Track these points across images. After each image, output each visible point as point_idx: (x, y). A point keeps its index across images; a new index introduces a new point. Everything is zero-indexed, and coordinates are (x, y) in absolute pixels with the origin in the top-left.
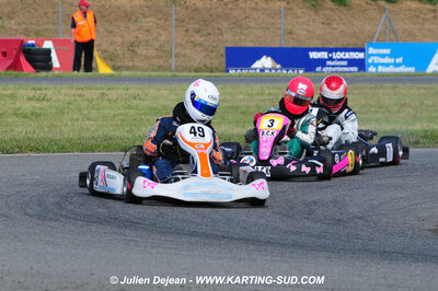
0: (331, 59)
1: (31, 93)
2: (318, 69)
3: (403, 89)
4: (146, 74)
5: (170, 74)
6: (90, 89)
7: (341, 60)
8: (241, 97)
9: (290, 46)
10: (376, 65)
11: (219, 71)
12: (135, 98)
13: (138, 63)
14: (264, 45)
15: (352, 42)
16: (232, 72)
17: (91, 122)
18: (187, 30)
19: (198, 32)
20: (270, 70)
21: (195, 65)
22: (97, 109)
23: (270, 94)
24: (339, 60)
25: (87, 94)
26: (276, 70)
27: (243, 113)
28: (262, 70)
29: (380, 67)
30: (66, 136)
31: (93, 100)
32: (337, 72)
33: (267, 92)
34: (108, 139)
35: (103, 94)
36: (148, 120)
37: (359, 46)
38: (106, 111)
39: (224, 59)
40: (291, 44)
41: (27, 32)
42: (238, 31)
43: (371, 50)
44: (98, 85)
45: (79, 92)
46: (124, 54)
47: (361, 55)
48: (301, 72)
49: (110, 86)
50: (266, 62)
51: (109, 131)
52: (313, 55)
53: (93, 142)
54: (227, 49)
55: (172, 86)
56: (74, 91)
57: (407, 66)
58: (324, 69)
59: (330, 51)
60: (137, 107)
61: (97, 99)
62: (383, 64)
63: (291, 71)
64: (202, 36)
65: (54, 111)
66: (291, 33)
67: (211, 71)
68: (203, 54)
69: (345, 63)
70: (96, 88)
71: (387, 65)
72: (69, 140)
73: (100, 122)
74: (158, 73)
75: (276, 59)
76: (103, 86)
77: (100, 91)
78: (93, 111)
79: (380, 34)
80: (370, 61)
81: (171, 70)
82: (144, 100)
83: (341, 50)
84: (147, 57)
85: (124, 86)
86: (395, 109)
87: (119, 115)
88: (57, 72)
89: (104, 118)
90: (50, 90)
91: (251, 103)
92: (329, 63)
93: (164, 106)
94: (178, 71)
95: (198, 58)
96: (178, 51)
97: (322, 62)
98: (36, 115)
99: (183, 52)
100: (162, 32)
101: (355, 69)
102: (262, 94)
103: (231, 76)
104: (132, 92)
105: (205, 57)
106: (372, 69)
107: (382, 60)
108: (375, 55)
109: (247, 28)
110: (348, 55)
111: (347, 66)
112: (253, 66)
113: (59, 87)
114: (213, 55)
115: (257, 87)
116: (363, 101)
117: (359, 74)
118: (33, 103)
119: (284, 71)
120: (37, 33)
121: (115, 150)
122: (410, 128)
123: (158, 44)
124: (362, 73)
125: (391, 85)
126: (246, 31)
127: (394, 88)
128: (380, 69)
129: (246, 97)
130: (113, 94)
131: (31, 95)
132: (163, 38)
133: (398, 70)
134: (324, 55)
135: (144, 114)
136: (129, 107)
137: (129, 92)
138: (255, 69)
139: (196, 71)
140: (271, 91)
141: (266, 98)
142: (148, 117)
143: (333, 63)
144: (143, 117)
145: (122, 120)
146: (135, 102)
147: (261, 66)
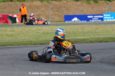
0: (94, 18)
1: (10, 29)
2: (90, 21)
3: (113, 26)
7: (97, 18)
8: (68, 29)
9: (82, 14)
10: (106, 19)
11: (63, 22)
12: (39, 30)
14: (75, 14)
15: (99, 13)
16: (66, 22)
17: (27, 37)
18: (54, 11)
19: (57, 11)
20: (77, 21)
21: (56, 20)
22: (29, 33)
23: (76, 28)
24: (96, 18)
25: (26, 29)
26: (79, 21)
27: (69, 33)
28: (75, 21)
29: (107, 20)
30: (19, 41)
31: (27, 31)
32: (95, 21)
34: (31, 41)
35: (30, 29)
36: (43, 36)
37: (102, 14)
38: (31, 34)
39: (64, 19)
40: (83, 14)
41: (9, 13)
42: (68, 10)
43: (105, 15)
45: (23, 29)
47: (102, 17)
48: (85, 21)
49: (32, 27)
50: (76, 19)
51: (31, 39)
52: (89, 17)
54: (65, 16)
56: (22, 29)
58: (92, 21)
59: (93, 15)
60: (39, 33)
62: (108, 19)
64: (58, 12)
65: (16, 34)
66: (82, 11)
67: (60, 22)
68: (58, 17)
69: (98, 19)
70: (28, 28)
72: (20, 42)
73: (29, 37)
75: (78, 18)
76: (30, 27)
78: (27, 34)
79: (107, 10)
80: (104, 18)
82: (42, 30)
83: (96, 15)
85: (36, 27)
86: (111, 31)
87: (35, 35)
88: (18, 23)
90: (16, 29)
91: (71, 31)
92: (93, 19)
94: (51, 22)
95: (57, 18)
96: (51, 17)
97: (91, 19)
98: (12, 35)
99: (52, 17)
100: (47, 12)
101: (100, 20)
104: (38, 28)
106: (105, 20)
107: (108, 18)
108: (106, 16)
109: (70, 10)
110: (98, 17)
111: (98, 20)
112: (72, 20)
113: (18, 27)
114: (61, 17)
115: (73, 26)
116: (102, 29)
117: (101, 22)
118: (11, 32)
119: (81, 21)
120: (12, 13)
121: (33, 45)
123: (46, 15)
124: (102, 21)
125: (110, 25)
126: (70, 11)
129: (70, 29)
130: (33, 29)
131: (10, 30)
132: (47, 13)
133: (112, 20)
134: (92, 17)
135: (42, 34)
136: (37, 33)
137: (37, 28)
138: (73, 21)
139: (56, 22)
140: (77, 27)
141: (75, 29)
142: (43, 35)
143: (94, 19)
144: (41, 35)
145: (35, 36)
146: (39, 31)
147: (74, 20)
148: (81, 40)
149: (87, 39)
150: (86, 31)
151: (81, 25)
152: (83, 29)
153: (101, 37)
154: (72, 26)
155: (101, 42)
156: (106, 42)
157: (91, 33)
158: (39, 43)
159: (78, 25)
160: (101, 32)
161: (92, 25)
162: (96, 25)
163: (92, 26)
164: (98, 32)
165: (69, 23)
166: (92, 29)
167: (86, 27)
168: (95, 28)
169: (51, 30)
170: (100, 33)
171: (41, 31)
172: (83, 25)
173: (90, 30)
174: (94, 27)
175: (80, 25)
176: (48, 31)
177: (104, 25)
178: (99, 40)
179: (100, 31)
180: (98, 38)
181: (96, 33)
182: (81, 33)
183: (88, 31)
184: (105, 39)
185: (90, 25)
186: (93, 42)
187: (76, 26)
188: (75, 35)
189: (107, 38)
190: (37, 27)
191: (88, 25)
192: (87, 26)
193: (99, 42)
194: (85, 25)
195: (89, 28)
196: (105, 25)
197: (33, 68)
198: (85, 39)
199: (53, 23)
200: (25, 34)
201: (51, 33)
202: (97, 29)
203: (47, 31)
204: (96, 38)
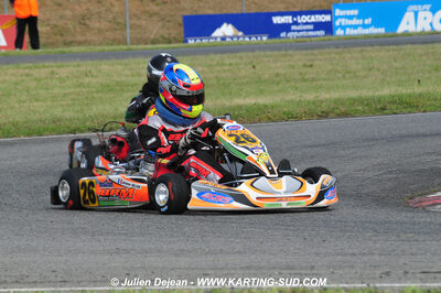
0: (296, 23)
2: (283, 34)
3: (370, 52)
4: (98, 48)
5: (125, 47)
6: (39, 68)
7: (307, 23)
8: (200, 69)
9: (253, 11)
10: (344, 28)
11: (177, 41)
12: (86, 75)
13: (90, 36)
14: (224, 12)
15: (318, 4)
16: (191, 42)
17: (40, 103)
19: (154, 1)
20: (232, 38)
21: (152, 36)
22: (47, 89)
23: (231, 64)
24: (304, 24)
25: (36, 73)
26: (238, 38)
28: (223, 39)
29: (348, 29)
30: (11, 120)
31: (41, 80)
32: (303, 36)
33: (227, 61)
34: (56, 120)
35: (52, 73)
36: (101, 98)
37: (326, 8)
38: (56, 91)
39: (182, 29)
43: (338, 12)
44: (47, 64)
45: (26, 71)
46: (75, 28)
47: (327, 18)
48: (265, 38)
49: (59, 64)
50: (227, 30)
51: (58, 112)
52: (277, 20)
53: (41, 124)
54: (185, 17)
55: (126, 61)
56: (22, 71)
57: (377, 27)
58: (290, 34)
59: (294, 14)
60: (89, 85)
61: (46, 78)
62: (350, 27)
63: (253, 39)
64: (157, 5)
67: (170, 42)
68: (160, 24)
69: (311, 27)
70: (44, 67)
71: (355, 27)
72: (15, 124)
73: (49, 103)
74: (111, 48)
75: (238, 27)
76: (52, 64)
77: (50, 69)
78: (41, 92)
80: (337, 23)
81: (126, 43)
82: (96, 76)
83: (306, 13)
84: (100, 30)
85: (75, 63)
86: (362, 74)
88: (3, 50)
89: (54, 98)
91: (210, 75)
92: (293, 27)
93: (118, 82)
94: (133, 44)
95: (155, 29)
96: (133, 22)
97: (286, 27)
99: (138, 23)
101: (322, 33)
102: (223, 65)
103: (191, 46)
104: (83, 68)
105: (163, 27)
106: (339, 32)
107: (350, 22)
108: (342, 17)
110: (314, 19)
111: (314, 30)
112: (213, 34)
113: (4, 67)
114: (171, 24)
115: (217, 58)
116: (330, 67)
117: (326, 38)
119: (247, 39)
121: (64, 132)
122: (376, 94)
123: (111, 16)
124: (329, 37)
125: (359, 49)
127: (361, 51)
128: (349, 32)
129: (206, 69)
130: (63, 72)
132: (117, 9)
133: (367, 31)
134: (288, 19)
135: (97, 92)
136: (81, 85)
137: (80, 69)
138: (216, 38)
139: (153, 42)
140: (231, 61)
141: (226, 68)
142: (100, 95)
143: (299, 28)
144: (95, 95)
145: (73, 100)
146: (87, 80)
147: (221, 35)
148: (248, 109)
149: (273, 107)
150: (266, 76)
151: (250, 54)
152: (258, 67)
153: (324, 95)
154: (213, 56)
155: (324, 115)
156: (345, 115)
157: (288, 81)
158: (88, 124)
159: (238, 55)
160: (324, 80)
161: (290, 52)
162: (307, 49)
163: (291, 56)
164: (313, 80)
165: (204, 46)
166: (292, 67)
167: (266, 59)
168: (301, 64)
169: (133, 75)
170: (319, 83)
171: (94, 81)
172: (257, 53)
173: (282, 71)
174: (299, 58)
175: (243, 54)
176: (124, 79)
177: (335, 50)
178: (318, 111)
179: (323, 76)
180: (314, 103)
181: (304, 80)
182: (247, 83)
183: (277, 75)
184: (343, 104)
185: (283, 52)
186: (296, 118)
187: (228, 59)
188: (226, 91)
189: (349, 99)
190: (80, 63)
191: (276, 53)
192: (270, 56)
193: (320, 117)
194: (262, 53)
195: (279, 64)
196: (340, 50)
197: (68, 223)
198: (265, 106)
199: (140, 47)
200: (34, 93)
201: (132, 86)
202: (311, 66)
203: (118, 79)
204: (309, 102)
